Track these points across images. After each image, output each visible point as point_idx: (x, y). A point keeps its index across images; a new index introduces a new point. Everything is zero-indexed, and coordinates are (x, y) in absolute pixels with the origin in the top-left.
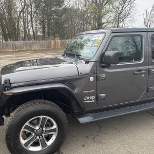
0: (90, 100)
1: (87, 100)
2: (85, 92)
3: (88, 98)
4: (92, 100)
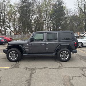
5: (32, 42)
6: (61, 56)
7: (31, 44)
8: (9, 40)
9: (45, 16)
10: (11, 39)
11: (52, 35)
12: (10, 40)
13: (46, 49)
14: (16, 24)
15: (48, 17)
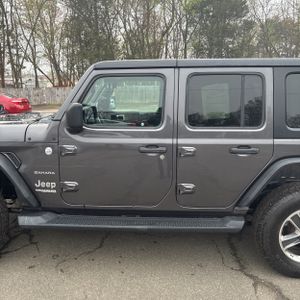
0: (46, 188)
1: (40, 188)
2: (36, 172)
3: (43, 184)
4: (50, 188)
5: (77, 138)
6: (282, 238)
7: (70, 147)
8: (15, 108)
9: (168, 19)
10: (24, 102)
11: (226, 86)
12: (21, 107)
13: (177, 190)
14: (57, 46)
15: (180, 22)
